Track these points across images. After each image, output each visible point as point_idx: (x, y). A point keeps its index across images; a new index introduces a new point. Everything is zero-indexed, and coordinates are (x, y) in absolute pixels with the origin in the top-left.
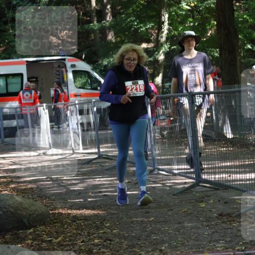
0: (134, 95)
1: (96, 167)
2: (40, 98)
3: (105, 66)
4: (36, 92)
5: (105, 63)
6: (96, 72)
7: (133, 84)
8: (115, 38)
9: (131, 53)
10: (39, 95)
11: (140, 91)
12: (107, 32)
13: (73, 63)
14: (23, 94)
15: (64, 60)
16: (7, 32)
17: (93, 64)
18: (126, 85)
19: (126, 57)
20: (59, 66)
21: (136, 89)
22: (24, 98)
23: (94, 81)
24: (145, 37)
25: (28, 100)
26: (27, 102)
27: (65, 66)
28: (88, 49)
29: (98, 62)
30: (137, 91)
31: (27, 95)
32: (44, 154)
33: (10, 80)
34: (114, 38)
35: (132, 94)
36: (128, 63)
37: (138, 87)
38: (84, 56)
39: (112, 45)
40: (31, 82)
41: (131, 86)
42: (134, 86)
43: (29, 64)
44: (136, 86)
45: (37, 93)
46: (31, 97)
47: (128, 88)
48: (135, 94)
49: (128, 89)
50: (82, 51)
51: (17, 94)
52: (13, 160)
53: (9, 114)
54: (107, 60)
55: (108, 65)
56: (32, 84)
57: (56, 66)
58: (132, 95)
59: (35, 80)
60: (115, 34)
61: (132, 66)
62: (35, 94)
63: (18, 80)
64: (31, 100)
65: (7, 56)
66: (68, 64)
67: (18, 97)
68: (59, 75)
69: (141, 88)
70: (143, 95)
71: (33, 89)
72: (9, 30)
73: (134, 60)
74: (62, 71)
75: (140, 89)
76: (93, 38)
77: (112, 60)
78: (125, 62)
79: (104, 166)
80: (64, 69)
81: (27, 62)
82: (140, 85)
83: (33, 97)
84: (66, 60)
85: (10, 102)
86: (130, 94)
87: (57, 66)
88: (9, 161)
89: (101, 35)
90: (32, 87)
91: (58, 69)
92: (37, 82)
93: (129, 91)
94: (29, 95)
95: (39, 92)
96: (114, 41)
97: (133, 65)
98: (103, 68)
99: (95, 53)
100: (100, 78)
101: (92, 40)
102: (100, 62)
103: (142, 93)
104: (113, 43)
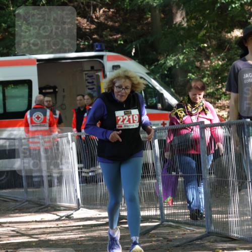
0: (126, 128)
1: (158, 241)
2: (60, 121)
3: (171, 69)
4: (53, 112)
5: (170, 63)
6: (155, 79)
7: (125, 114)
8: (187, 21)
9: (123, 80)
10: (57, 116)
11: (134, 122)
12: (174, 11)
13: (116, 63)
14: (31, 116)
15: (101, 57)
16: (4, 9)
17: (150, 65)
18: (116, 115)
19: (117, 84)
20: (92, 68)
21: (129, 120)
22: (32, 122)
23: (150, 93)
24: (237, 19)
25: (40, 126)
26: (39, 128)
27: (103, 69)
28: (142, 39)
29: (158, 61)
30: (130, 123)
31: (38, 118)
32: (69, 217)
33: (10, 91)
34: (185, 20)
35: (123, 125)
36: (119, 92)
37: (131, 117)
38: (134, 51)
39: (182, 32)
40: (45, 94)
41: (123, 116)
42: (126, 117)
43: (41, 64)
44: (129, 116)
45: (56, 114)
46: (44, 121)
47: (119, 118)
48: (128, 126)
49: (119, 120)
50: (132, 42)
51: (21, 115)
52: (17, 227)
53: (8, 148)
54: (174, 58)
55: (175, 66)
56: (47, 99)
57: (87, 67)
58: (123, 128)
59: (52, 91)
60: (187, 14)
61: (123, 96)
62: (51, 116)
63: (24, 91)
64: (44, 126)
65: (5, 51)
66: (108, 65)
67: (23, 120)
68: (93, 82)
69: (135, 119)
70: (137, 127)
71: (48, 107)
72: (8, 7)
73: (126, 88)
74: (98, 76)
75: (133, 120)
76: (149, 19)
77: (181, 57)
78: (116, 90)
79: (171, 241)
80: (100, 74)
81: (38, 60)
82: (133, 116)
83: (48, 121)
84: (105, 58)
85: (10, 129)
86: (121, 126)
87: (90, 69)
88: (9, 229)
89: (163, 16)
90: (46, 104)
91: (91, 73)
92: (54, 94)
93: (120, 123)
94: (42, 117)
95: (58, 112)
96: (185, 25)
97: (124, 94)
98: (166, 72)
99: (153, 47)
100: (162, 88)
101: (148, 24)
102: (162, 62)
103: (135, 125)
104: (184, 29)
